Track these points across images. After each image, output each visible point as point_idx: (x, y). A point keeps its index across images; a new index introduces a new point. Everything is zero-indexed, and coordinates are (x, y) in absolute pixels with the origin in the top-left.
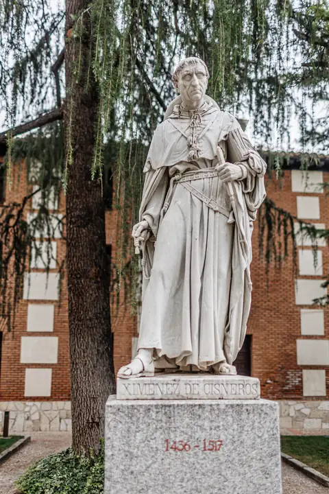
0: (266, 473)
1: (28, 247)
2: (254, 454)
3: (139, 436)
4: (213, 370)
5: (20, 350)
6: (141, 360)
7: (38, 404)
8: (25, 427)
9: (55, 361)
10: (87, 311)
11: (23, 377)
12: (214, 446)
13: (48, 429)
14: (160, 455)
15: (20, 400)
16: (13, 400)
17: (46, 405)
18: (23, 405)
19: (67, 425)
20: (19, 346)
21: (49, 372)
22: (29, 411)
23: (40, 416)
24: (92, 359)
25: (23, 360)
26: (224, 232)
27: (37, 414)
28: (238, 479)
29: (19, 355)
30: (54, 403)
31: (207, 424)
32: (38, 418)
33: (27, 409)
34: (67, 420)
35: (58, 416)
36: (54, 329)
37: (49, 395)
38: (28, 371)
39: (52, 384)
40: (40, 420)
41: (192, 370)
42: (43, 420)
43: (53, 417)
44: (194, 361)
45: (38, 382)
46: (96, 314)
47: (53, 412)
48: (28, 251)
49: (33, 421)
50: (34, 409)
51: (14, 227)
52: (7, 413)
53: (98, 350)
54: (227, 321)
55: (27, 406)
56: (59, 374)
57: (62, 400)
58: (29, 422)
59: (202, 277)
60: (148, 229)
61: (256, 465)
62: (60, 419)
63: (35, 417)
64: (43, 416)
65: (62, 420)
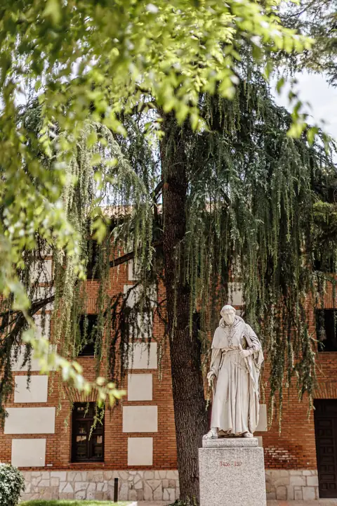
0: (259, 475)
1: (131, 328)
2: (254, 467)
3: (211, 461)
4: (243, 436)
5: (122, 419)
6: (212, 432)
7: (141, 472)
8: (130, 497)
9: (155, 430)
10: (186, 392)
11: (126, 445)
12: (239, 464)
13: (151, 499)
14: (219, 468)
15: (124, 469)
16: (117, 469)
17: (149, 474)
18: (127, 475)
19: (169, 494)
20: (121, 415)
21: (150, 440)
22: (133, 481)
23: (143, 485)
24: (192, 429)
25: (125, 430)
26: (245, 377)
27: (140, 483)
28: (248, 476)
29: (121, 424)
30: (156, 472)
31: (236, 456)
32: (141, 487)
33: (131, 478)
34: (169, 490)
35: (161, 486)
36: (153, 398)
37: (151, 464)
38: (130, 440)
39: (154, 453)
40: (143, 489)
41: (234, 436)
42: (146, 489)
43: (156, 486)
44: (233, 432)
45: (140, 451)
46: (193, 395)
47: (156, 481)
48: (131, 331)
49: (137, 490)
50: (137, 478)
51: (120, 313)
52: (116, 480)
53: (196, 422)
54: (249, 415)
55: (131, 475)
56: (159, 443)
57: (164, 469)
58: (133, 492)
59: (236, 398)
60: (214, 375)
61: (255, 471)
62: (163, 489)
63: (139, 486)
64: (146, 485)
65: (165, 490)
